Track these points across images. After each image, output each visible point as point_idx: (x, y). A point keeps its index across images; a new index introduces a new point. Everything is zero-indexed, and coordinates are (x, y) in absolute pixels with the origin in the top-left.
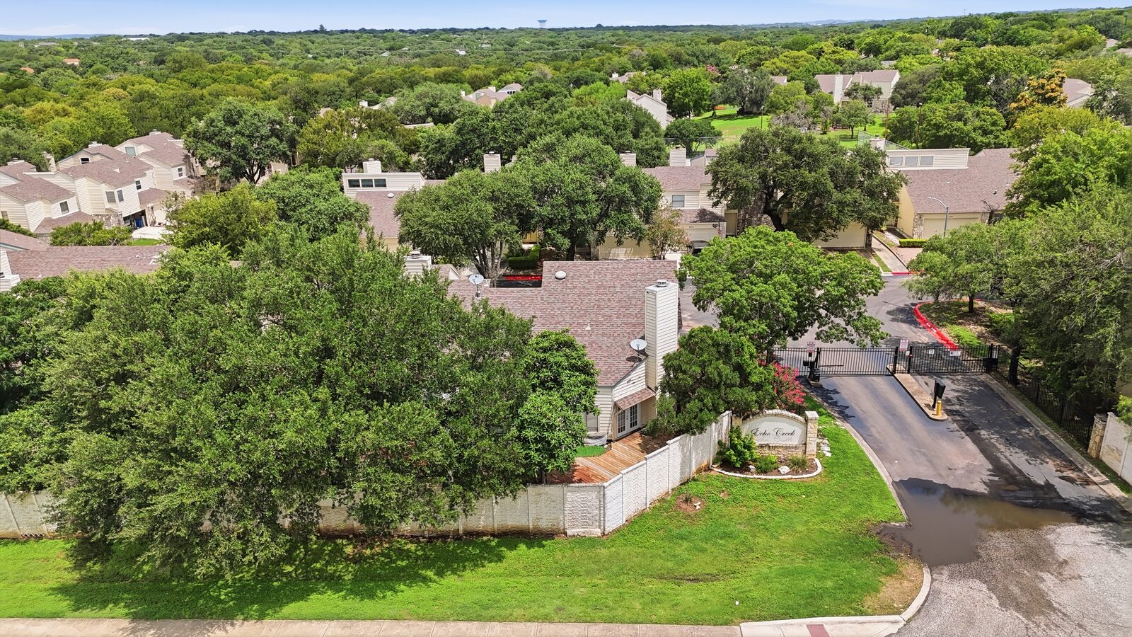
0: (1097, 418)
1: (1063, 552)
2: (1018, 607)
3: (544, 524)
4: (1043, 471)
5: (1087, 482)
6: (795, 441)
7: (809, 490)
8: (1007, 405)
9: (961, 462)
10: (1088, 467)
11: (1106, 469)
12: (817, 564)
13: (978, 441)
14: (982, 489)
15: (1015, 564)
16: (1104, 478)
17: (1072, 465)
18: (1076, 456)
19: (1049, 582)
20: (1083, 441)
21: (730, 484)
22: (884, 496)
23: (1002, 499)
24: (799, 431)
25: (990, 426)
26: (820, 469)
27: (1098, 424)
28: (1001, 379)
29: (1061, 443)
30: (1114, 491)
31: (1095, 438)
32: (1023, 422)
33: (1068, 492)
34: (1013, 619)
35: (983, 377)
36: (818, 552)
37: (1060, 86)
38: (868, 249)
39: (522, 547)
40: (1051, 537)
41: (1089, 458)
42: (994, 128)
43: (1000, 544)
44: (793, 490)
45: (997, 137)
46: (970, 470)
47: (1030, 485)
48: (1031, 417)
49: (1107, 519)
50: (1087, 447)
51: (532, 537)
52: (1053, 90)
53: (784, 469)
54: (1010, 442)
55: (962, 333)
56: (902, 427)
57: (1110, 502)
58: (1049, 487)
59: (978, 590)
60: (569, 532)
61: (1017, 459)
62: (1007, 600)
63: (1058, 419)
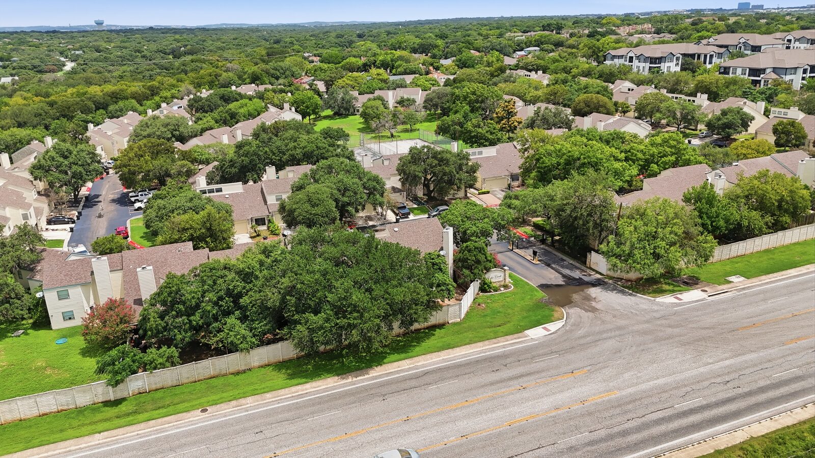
0: (588, 254)
1: (593, 296)
2: (590, 311)
3: (441, 321)
4: (576, 274)
5: (590, 275)
6: (501, 279)
7: (513, 293)
8: (555, 255)
9: (552, 276)
10: (588, 271)
11: (594, 270)
12: (531, 313)
13: (553, 268)
14: (563, 283)
15: (583, 301)
16: (594, 273)
17: (583, 271)
18: (583, 268)
19: (594, 304)
20: (584, 263)
21: (488, 297)
22: (536, 290)
23: (570, 285)
24: (502, 275)
25: (554, 263)
26: (513, 287)
27: (589, 255)
28: (548, 246)
29: (578, 265)
30: (599, 276)
31: (588, 260)
32: (563, 260)
33: (586, 279)
34: (590, 314)
35: (542, 246)
36: (529, 311)
37: (514, 106)
38: (466, 197)
39: (438, 330)
40: (588, 292)
41: (587, 267)
42: (495, 131)
43: (576, 297)
44: (509, 295)
45: (497, 135)
46: (556, 278)
47: (575, 279)
48: (564, 258)
49: (600, 284)
50: (586, 264)
51: (441, 326)
52: (511, 108)
53: (502, 289)
54: (563, 267)
55: (526, 230)
56: (528, 269)
57: (599, 280)
58: (580, 279)
59: (578, 310)
60: (450, 322)
61: (567, 272)
62: (586, 311)
63: (574, 257)
